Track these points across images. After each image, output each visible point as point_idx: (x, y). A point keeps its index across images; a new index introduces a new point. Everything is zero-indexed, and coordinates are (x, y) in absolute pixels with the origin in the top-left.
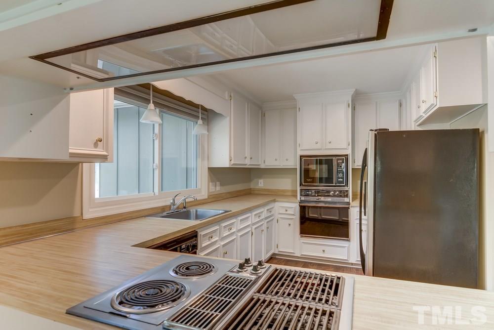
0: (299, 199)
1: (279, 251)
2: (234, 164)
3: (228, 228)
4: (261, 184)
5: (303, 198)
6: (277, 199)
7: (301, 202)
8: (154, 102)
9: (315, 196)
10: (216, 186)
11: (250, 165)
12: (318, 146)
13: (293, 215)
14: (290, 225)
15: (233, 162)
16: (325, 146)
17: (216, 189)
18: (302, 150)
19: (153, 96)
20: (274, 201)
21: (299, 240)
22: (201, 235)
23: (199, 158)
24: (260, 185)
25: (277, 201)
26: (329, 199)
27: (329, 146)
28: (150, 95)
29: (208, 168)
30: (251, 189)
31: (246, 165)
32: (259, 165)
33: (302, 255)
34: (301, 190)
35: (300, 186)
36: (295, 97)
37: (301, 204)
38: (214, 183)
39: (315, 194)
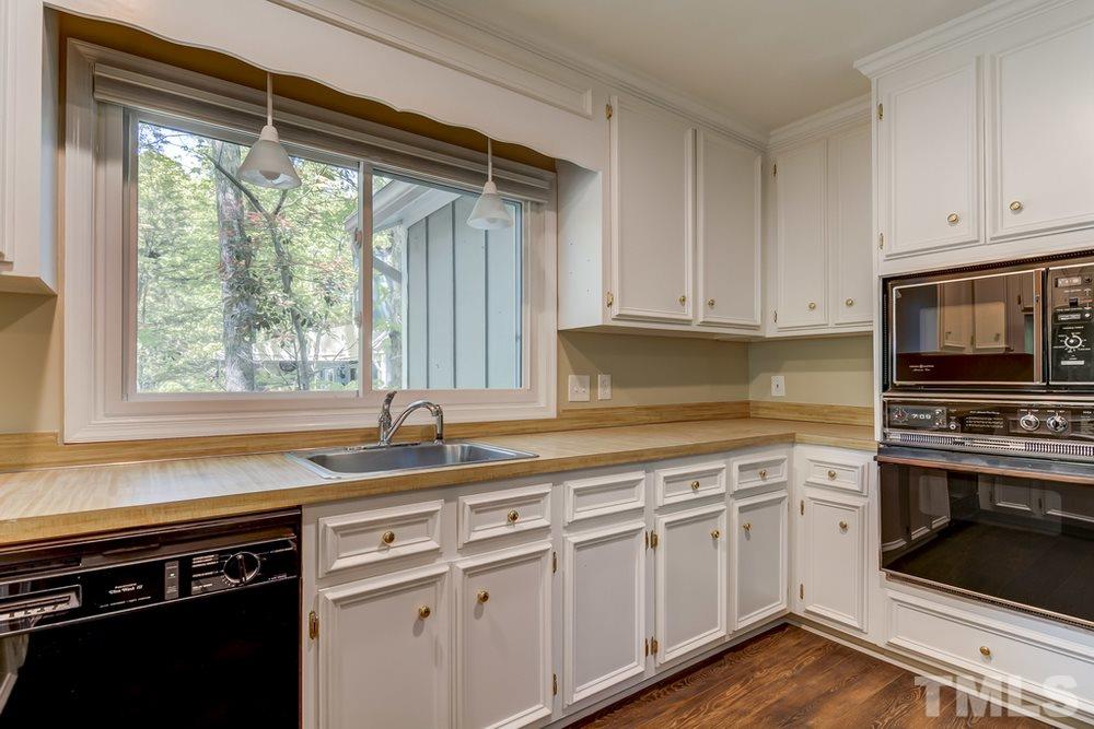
0: (878, 437)
1: (808, 612)
2: (620, 317)
3: (510, 511)
4: (779, 387)
5: (896, 436)
6: (799, 435)
7: (887, 447)
8: (275, 124)
9: (948, 430)
10: (593, 385)
11: (705, 324)
12: (963, 232)
13: (858, 493)
14: (844, 527)
15: (616, 310)
16: (995, 229)
17: (593, 395)
18: (890, 257)
19: (274, 108)
20: (790, 440)
21: (881, 586)
22: (326, 526)
23: (526, 303)
24: (774, 392)
25: (802, 442)
26: (1016, 446)
27: (1012, 224)
28: (266, 106)
29: (558, 331)
30: (748, 403)
31: (688, 322)
32: (755, 328)
33: (890, 644)
34: (887, 407)
35: (885, 388)
36: (864, 72)
37: (884, 458)
38: (587, 378)
39: (949, 420)
